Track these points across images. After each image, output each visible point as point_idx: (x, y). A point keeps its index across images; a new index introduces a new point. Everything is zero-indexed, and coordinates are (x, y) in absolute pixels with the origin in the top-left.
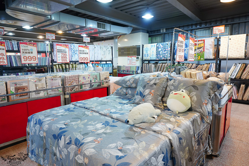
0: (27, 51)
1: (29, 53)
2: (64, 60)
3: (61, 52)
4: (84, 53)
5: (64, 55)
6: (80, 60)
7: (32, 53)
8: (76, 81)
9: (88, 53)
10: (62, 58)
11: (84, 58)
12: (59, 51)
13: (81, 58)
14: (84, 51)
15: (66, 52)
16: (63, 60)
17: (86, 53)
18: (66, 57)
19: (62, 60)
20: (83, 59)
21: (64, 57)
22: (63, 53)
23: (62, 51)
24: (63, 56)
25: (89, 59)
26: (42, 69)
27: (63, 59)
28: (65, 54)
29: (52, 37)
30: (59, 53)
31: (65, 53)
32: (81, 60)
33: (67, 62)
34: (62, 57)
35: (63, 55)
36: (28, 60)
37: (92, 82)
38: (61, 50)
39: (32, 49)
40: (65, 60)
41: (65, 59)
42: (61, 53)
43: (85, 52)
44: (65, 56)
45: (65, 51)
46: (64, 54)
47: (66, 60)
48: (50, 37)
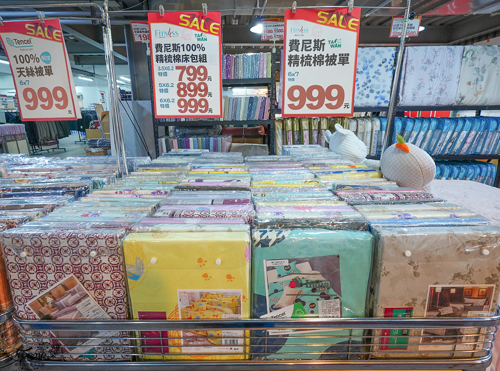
0: (33, 64)
1: (39, 72)
2: (193, 103)
3: (177, 58)
4: (319, 60)
5: (195, 74)
6: (287, 101)
7: (49, 71)
8: (99, 286)
9: (351, 59)
10: (182, 93)
11: (315, 93)
12: (163, 54)
13: (296, 94)
14: (319, 44)
15: (203, 59)
16: (188, 104)
17: (331, 60)
18: (202, 87)
19: (182, 103)
20: (306, 94)
21: (192, 87)
22: (187, 64)
23: (182, 53)
24: (187, 82)
25: (348, 99)
26: (258, 129)
27: (187, 98)
28: (197, 71)
29: (278, 34)
30: (165, 64)
31: (196, 65)
32: (296, 103)
33: (207, 113)
34: (182, 89)
35: (185, 75)
36: (39, 106)
37: (268, 316)
38: (176, 47)
39: (46, 54)
40: (198, 104)
41: (198, 98)
42: (177, 64)
43: (328, 51)
44: (197, 82)
45: (198, 52)
46: (191, 71)
47: (203, 103)
48: (272, 34)
